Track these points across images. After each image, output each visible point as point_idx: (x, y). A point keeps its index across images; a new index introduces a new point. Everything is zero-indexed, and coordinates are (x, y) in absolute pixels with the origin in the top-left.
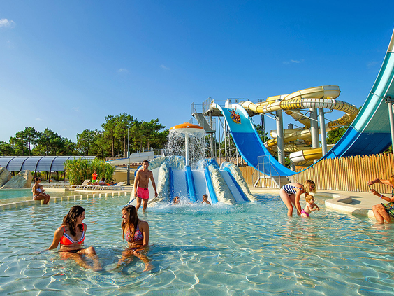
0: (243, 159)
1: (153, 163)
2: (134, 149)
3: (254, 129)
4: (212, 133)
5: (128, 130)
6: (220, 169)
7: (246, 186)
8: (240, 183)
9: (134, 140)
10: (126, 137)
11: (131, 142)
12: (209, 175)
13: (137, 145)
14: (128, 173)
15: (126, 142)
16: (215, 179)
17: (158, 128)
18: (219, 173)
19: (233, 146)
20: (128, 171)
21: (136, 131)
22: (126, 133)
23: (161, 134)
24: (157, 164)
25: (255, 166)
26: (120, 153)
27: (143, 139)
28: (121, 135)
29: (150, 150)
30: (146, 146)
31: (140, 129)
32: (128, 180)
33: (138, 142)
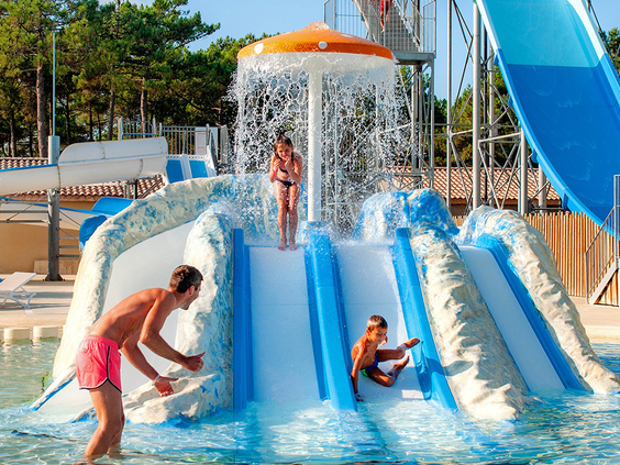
0: (547, 180)
1: (160, 207)
2: (81, 119)
3: (600, 50)
4: (419, 64)
5: (52, 38)
6: (459, 239)
7: (574, 321)
8: (546, 305)
9: (80, 82)
10: (46, 67)
11: (66, 88)
12: (413, 273)
13: (93, 102)
14: (54, 228)
15: (47, 90)
16: (438, 290)
17: (186, 30)
18: (458, 263)
19: (507, 122)
20: (54, 220)
21: (91, 42)
22: (45, 49)
23: (199, 59)
24: (179, 211)
25: (601, 213)
26: (19, 134)
27: (121, 81)
28: (21, 59)
29: (149, 133)
30: (131, 110)
31: (106, 35)
32: (54, 258)
33: (96, 89)
